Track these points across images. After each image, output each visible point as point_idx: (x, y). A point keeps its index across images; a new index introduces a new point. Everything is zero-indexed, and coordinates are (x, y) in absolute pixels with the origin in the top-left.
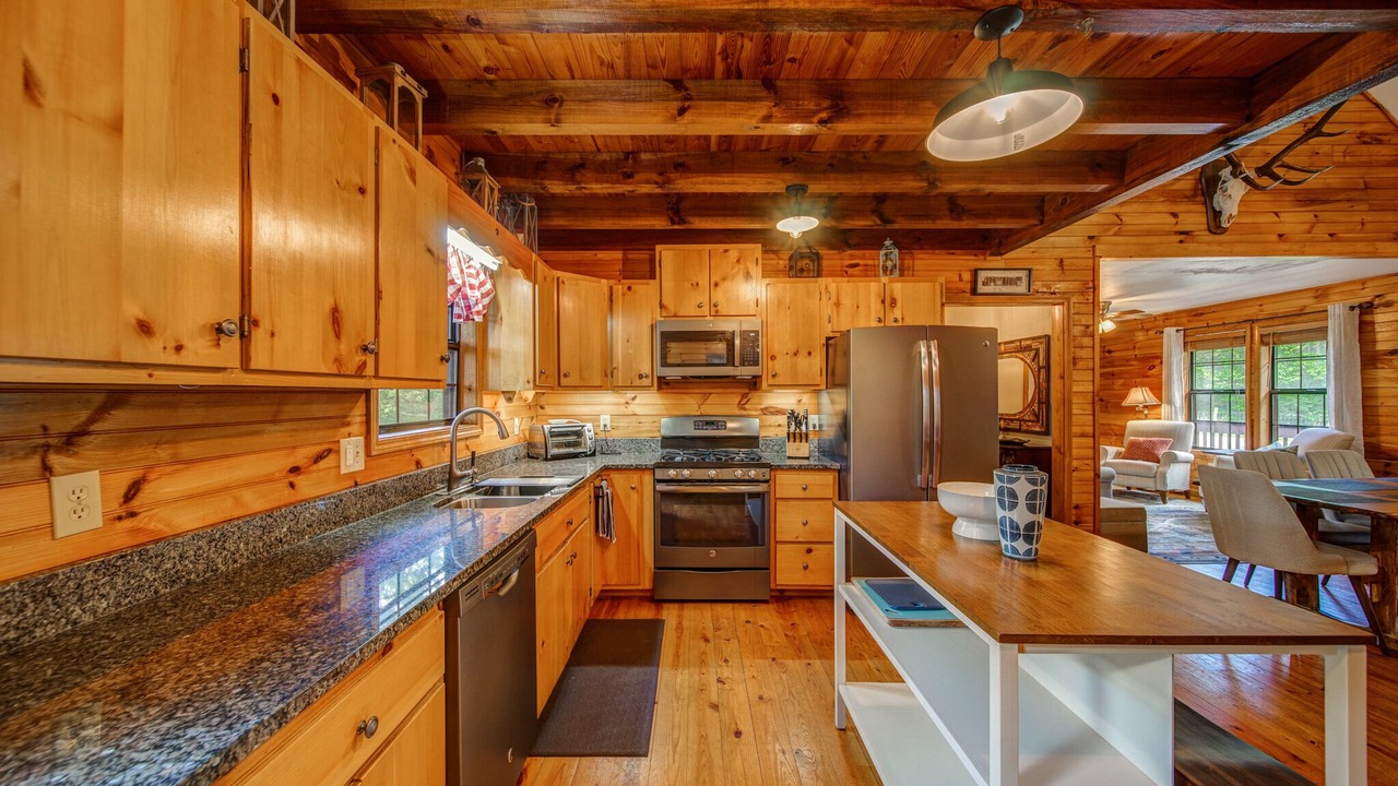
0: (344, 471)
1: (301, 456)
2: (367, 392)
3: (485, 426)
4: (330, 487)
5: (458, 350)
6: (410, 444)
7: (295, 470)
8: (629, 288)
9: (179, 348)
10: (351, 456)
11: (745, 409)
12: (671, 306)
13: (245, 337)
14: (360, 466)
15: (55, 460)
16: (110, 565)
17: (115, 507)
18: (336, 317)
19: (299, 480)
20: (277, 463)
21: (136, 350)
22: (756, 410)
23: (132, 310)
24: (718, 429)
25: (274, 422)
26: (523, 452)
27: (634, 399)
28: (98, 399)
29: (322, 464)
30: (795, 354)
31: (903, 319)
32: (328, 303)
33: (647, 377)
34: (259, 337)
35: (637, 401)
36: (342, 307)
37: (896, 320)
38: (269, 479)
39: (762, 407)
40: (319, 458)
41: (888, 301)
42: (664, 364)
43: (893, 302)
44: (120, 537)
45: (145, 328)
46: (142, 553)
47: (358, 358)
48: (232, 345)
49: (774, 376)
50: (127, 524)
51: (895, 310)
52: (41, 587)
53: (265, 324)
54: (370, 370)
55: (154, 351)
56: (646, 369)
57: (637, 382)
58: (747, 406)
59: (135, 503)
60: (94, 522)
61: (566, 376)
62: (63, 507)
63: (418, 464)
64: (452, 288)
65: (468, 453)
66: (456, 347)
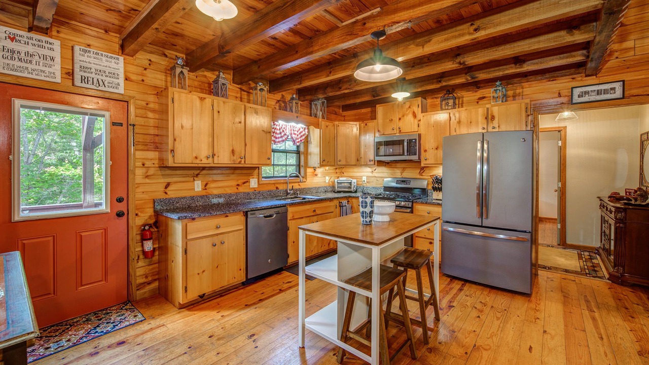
0: (251, 187)
1: (240, 182)
2: (259, 167)
3: (307, 179)
4: (247, 191)
5: (299, 154)
6: (273, 182)
7: (238, 185)
8: (366, 124)
9: (201, 160)
10: (254, 183)
11: (422, 175)
12: (381, 130)
13: (213, 157)
14: (256, 186)
15: (195, 178)
16: (202, 197)
17: (203, 187)
18: (233, 152)
19: (239, 188)
20: (234, 183)
21: (195, 161)
22: (428, 176)
23: (194, 155)
24: (406, 184)
25: (233, 174)
26: (330, 189)
27: (375, 170)
28: (201, 168)
29: (245, 184)
30: (437, 149)
31: (499, 126)
32: (231, 149)
33: (372, 161)
34: (216, 157)
35: (376, 171)
36: (235, 149)
37: (494, 128)
38: (232, 186)
39: (431, 174)
40: (244, 183)
41: (490, 117)
42: (377, 155)
43: (493, 118)
44: (204, 193)
45: (196, 158)
46: (206, 196)
47: (240, 160)
48: (211, 159)
49: (426, 160)
50: (205, 191)
51: (494, 122)
52: (192, 198)
53: (217, 155)
54: (243, 162)
55: (198, 161)
56: (372, 158)
57: (369, 163)
58: (423, 174)
59: (207, 187)
60: (200, 189)
61: (339, 161)
62: (196, 186)
63: (277, 188)
64: (286, 137)
65: (300, 187)
66: (298, 152)
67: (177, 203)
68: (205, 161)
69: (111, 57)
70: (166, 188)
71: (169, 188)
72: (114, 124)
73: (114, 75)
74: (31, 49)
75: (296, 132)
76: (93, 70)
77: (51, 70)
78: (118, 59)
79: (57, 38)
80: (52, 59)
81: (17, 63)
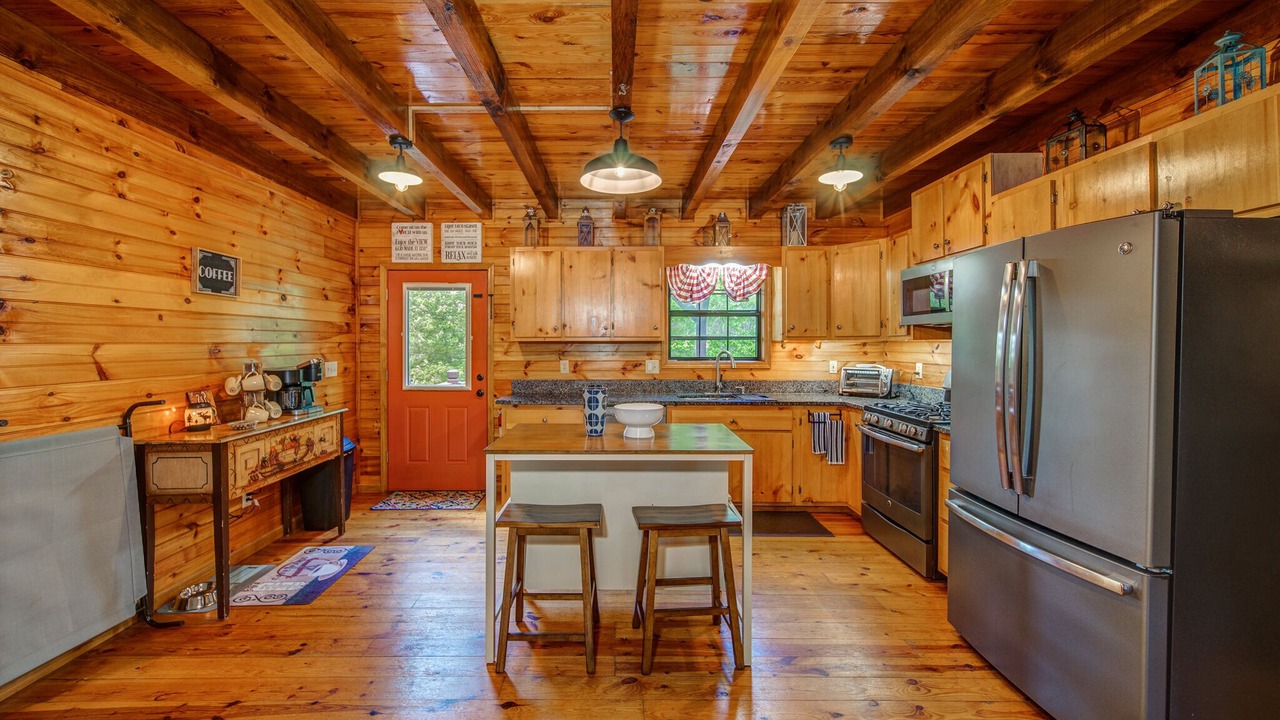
0: (646, 373)
1: (627, 365)
3: (776, 364)
4: (640, 378)
5: (760, 316)
6: (690, 366)
7: (624, 369)
9: (547, 333)
10: (652, 367)
13: (563, 329)
14: (657, 371)
15: (562, 357)
16: (569, 382)
17: (572, 369)
19: (627, 372)
21: (540, 334)
23: (539, 327)
27: (937, 349)
29: (638, 369)
34: (567, 328)
38: (614, 370)
40: (636, 366)
42: (910, 312)
44: (572, 377)
45: (541, 330)
46: (575, 381)
48: (559, 332)
50: (574, 374)
52: (555, 382)
53: (568, 326)
54: (609, 335)
55: (543, 334)
59: (576, 369)
60: (567, 371)
61: (839, 328)
62: (562, 367)
63: (699, 377)
64: (710, 289)
65: (751, 378)
66: (758, 314)
67: (537, 387)
68: (552, 334)
69: (470, 226)
70: (526, 367)
71: (529, 368)
72: (475, 296)
73: (472, 245)
74: (412, 237)
75: (734, 279)
76: (455, 244)
77: (424, 252)
78: (476, 226)
79: (430, 220)
80: (426, 242)
81: (404, 252)
